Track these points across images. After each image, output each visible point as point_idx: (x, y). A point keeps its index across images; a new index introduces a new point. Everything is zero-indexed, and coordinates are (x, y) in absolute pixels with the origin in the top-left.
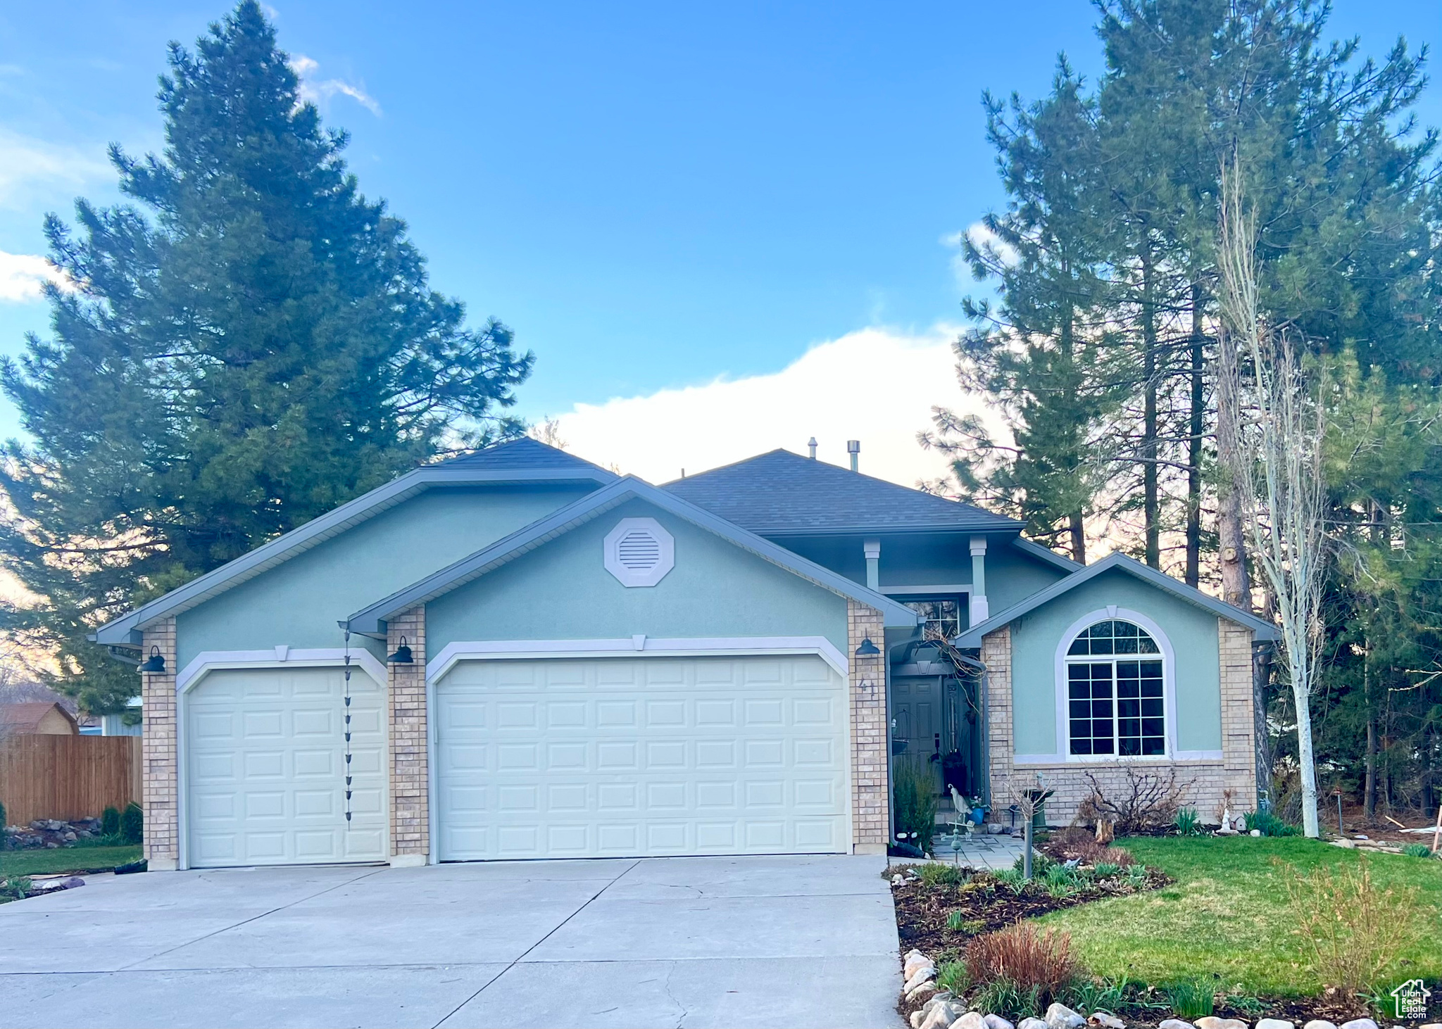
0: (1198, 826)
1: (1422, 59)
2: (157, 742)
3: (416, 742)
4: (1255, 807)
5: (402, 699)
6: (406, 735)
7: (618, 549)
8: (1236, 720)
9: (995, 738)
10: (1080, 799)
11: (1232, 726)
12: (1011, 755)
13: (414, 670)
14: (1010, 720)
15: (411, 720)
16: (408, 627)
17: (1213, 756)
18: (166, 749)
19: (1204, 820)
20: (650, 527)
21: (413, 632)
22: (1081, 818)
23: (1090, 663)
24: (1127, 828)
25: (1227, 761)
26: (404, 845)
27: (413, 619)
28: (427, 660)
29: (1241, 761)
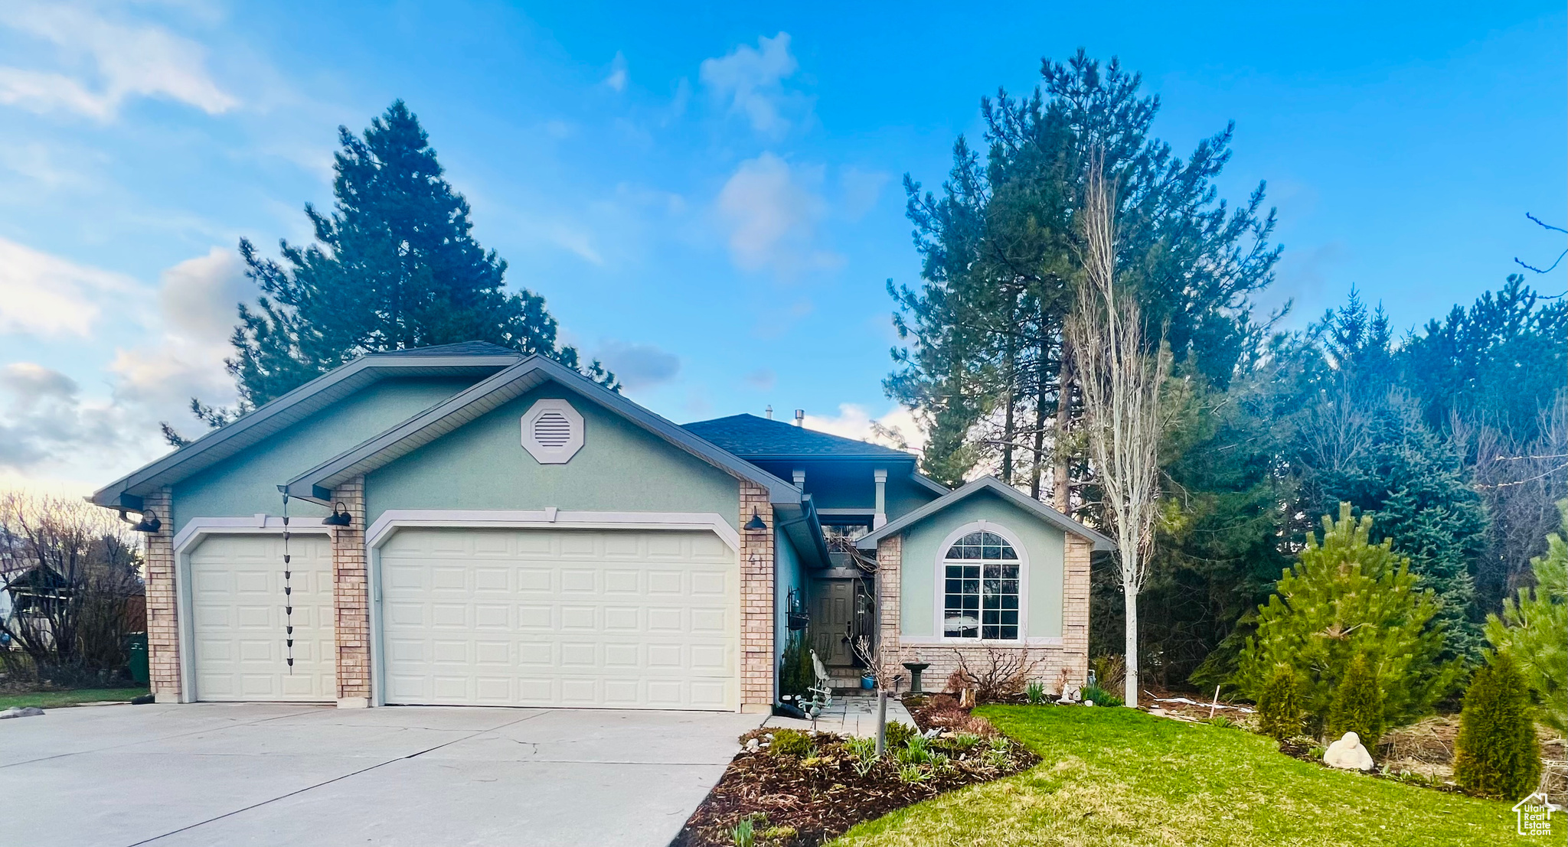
0: (1044, 697)
1: (1227, 135)
2: (158, 594)
3: (356, 599)
4: (1085, 682)
5: (345, 559)
6: (348, 592)
7: (534, 428)
8: (1074, 614)
9: (886, 622)
10: (950, 672)
11: (1071, 618)
12: (897, 636)
13: (354, 534)
14: (898, 608)
15: (354, 579)
16: (348, 495)
17: (1056, 641)
18: (165, 600)
19: (1048, 691)
20: (561, 407)
21: (352, 500)
22: (950, 687)
23: (963, 565)
24: (986, 695)
25: (1065, 646)
26: (349, 689)
27: (352, 487)
28: (366, 526)
29: (1077, 646)
